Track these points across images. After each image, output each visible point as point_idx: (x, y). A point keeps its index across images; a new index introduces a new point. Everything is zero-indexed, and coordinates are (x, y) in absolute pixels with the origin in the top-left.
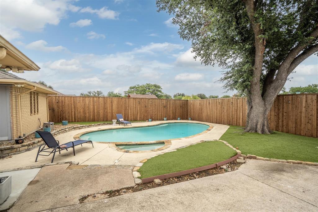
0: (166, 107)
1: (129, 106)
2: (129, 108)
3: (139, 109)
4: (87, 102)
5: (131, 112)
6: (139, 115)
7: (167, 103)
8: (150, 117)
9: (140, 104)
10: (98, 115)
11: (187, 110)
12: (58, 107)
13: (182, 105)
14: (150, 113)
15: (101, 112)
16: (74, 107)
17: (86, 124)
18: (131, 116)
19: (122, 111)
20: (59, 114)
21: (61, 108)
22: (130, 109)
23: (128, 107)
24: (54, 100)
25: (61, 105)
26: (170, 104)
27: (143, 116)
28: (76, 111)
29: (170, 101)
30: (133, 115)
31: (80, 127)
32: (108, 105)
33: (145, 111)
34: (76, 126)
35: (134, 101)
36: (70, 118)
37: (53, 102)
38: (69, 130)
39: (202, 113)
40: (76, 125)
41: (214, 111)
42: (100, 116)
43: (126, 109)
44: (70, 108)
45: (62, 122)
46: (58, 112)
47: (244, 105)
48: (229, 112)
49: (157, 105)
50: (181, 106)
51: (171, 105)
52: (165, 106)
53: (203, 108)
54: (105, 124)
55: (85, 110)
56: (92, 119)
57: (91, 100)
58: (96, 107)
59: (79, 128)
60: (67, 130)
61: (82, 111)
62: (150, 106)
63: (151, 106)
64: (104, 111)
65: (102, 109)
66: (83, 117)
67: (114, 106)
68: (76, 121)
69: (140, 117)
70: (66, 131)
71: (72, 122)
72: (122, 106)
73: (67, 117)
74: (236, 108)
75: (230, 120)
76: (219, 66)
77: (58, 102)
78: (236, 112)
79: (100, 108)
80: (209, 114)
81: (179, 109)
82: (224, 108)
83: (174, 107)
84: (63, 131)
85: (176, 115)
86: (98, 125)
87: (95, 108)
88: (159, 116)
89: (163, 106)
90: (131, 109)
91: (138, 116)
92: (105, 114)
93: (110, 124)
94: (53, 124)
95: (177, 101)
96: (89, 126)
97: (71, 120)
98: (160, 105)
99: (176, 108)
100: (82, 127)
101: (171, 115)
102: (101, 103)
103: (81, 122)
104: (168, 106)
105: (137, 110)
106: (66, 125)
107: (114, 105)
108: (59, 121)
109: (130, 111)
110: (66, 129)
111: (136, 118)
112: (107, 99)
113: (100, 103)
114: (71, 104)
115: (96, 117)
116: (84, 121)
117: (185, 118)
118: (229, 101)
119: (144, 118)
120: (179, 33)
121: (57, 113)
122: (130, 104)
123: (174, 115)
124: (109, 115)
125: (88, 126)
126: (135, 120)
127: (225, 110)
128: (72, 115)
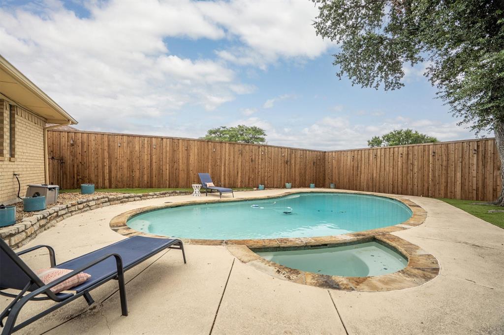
0: (289, 163)
1: (221, 159)
2: (221, 161)
3: (240, 164)
4: (137, 148)
5: (225, 171)
6: (239, 178)
7: (290, 154)
8: (259, 182)
9: (242, 155)
10: (159, 175)
11: (325, 171)
12: (74, 155)
13: (315, 161)
14: (260, 173)
15: (166, 169)
16: (110, 157)
17: (135, 192)
18: (225, 179)
19: (208, 167)
20: (75, 170)
21: (79, 157)
22: (223, 164)
23: (218, 161)
24: (64, 140)
25: (79, 150)
26: (295, 157)
27: (247, 178)
28: (114, 164)
29: (295, 152)
30: (229, 177)
31: (124, 197)
32: (181, 155)
33: (251, 170)
34: (112, 197)
35: (232, 148)
36: (100, 180)
37: (63, 144)
38: (98, 206)
39: (359, 175)
40: (113, 195)
41: (387, 169)
42: (162, 177)
43: (215, 165)
44: (100, 159)
45: (80, 187)
46: (74, 166)
47: (467, 157)
48: (426, 173)
49: (273, 159)
50: (314, 163)
51: (298, 160)
52: (287, 162)
53: (360, 165)
54: (176, 193)
55: (132, 164)
56: (146, 182)
57: (146, 142)
58: (156, 158)
59: (122, 201)
60: (91, 203)
61: (125, 165)
62: (260, 160)
63: (262, 160)
64: (173, 167)
65: (168, 162)
66: (127, 177)
67: (192, 158)
68: (113, 186)
69: (242, 182)
70: (88, 206)
71: (104, 188)
72: (208, 156)
73: (93, 177)
74: (445, 163)
75: (428, 188)
76: (386, 90)
77: (72, 145)
78: (444, 172)
79: (164, 160)
80: (375, 175)
81: (310, 167)
82: (413, 164)
83: (302, 164)
84: (81, 206)
85: (305, 179)
86: (162, 194)
87: (154, 160)
88: (276, 179)
89: (283, 161)
90: (225, 164)
91: (237, 179)
92: (172, 173)
93: (186, 193)
94: (54, 188)
95: (308, 152)
96: (143, 196)
97: (100, 184)
98: (278, 159)
99: (306, 165)
100: (127, 198)
101: (298, 178)
102: (166, 151)
103: (123, 188)
104: (293, 162)
105: (235, 165)
106: (90, 193)
107: (191, 154)
108: (76, 186)
109: (223, 169)
110: (88, 201)
111: (235, 182)
112: (179, 143)
113: (164, 150)
114: (103, 150)
115: (154, 178)
116: (129, 187)
117: (321, 185)
118: (426, 149)
119: (249, 182)
120: (315, 25)
121: (71, 168)
122: (223, 153)
123: (302, 179)
124: (182, 176)
125: (140, 197)
126: (233, 187)
127: (416, 167)
128: (103, 173)
